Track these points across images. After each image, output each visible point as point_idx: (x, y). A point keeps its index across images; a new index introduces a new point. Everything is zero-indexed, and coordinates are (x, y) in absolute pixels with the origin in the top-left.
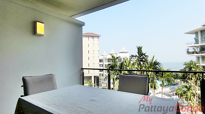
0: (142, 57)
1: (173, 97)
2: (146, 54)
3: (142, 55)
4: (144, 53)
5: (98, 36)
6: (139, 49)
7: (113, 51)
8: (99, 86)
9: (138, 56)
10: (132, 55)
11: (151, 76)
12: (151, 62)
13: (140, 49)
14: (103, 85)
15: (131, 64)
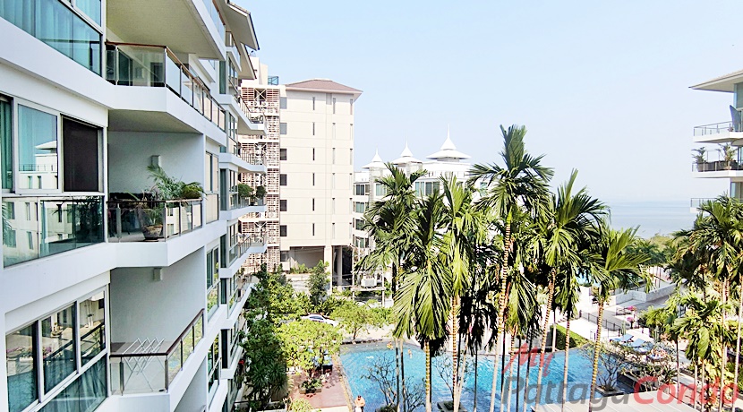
0: (522, 175)
1: (629, 332)
2: (542, 164)
3: (523, 167)
4: (534, 156)
5: (353, 94)
6: (513, 139)
7: (407, 152)
8: (351, 284)
9: (506, 169)
10: (477, 166)
11: (556, 259)
12: (559, 200)
13: (516, 139)
14: (366, 282)
15: (472, 204)
